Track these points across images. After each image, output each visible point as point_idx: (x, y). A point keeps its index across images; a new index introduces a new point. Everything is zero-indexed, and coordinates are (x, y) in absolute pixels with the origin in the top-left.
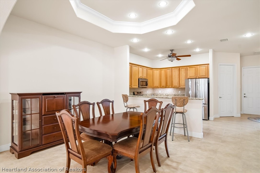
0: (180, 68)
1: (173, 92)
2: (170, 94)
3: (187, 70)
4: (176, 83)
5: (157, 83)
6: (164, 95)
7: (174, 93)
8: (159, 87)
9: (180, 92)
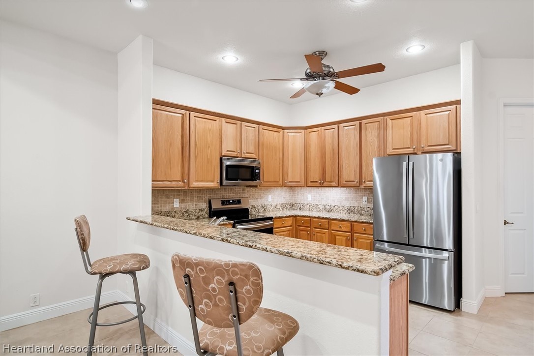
0: (364, 122)
1: (347, 199)
2: (336, 207)
3: (385, 129)
4: (349, 172)
5: (295, 173)
6: (321, 207)
7: (347, 204)
8: (302, 183)
9: (365, 198)
